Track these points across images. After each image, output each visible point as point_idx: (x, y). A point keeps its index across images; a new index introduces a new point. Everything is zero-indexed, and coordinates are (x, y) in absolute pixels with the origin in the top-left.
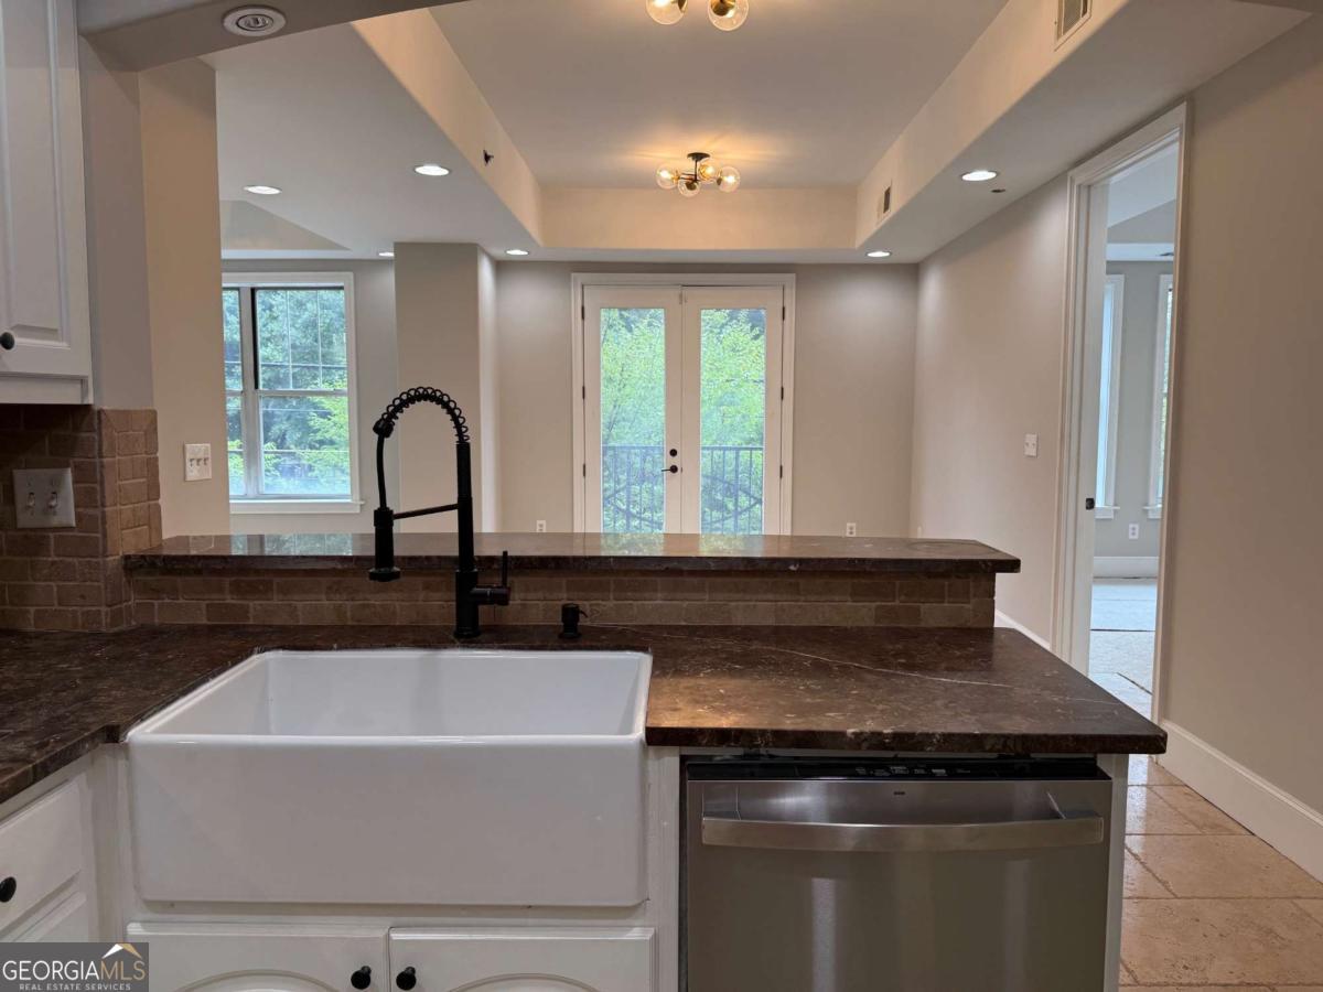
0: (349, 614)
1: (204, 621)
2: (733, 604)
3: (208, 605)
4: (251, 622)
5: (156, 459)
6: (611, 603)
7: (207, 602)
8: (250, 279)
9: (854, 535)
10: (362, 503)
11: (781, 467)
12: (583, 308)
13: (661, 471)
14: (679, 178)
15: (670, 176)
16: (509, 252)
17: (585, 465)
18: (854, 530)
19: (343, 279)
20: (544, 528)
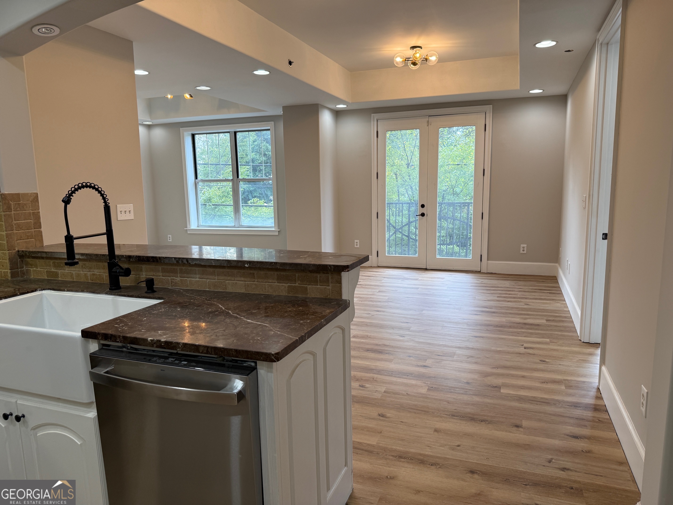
0: (89, 278)
1: (46, 278)
2: (227, 281)
3: (46, 271)
4: (60, 279)
5: (39, 212)
6: (178, 279)
8: (233, 128)
9: (525, 252)
10: (279, 230)
11: (482, 213)
12: (377, 132)
13: (416, 215)
14: (405, 60)
15: (401, 60)
16: (337, 106)
17: (378, 213)
18: (525, 249)
19: (270, 125)
20: (358, 244)
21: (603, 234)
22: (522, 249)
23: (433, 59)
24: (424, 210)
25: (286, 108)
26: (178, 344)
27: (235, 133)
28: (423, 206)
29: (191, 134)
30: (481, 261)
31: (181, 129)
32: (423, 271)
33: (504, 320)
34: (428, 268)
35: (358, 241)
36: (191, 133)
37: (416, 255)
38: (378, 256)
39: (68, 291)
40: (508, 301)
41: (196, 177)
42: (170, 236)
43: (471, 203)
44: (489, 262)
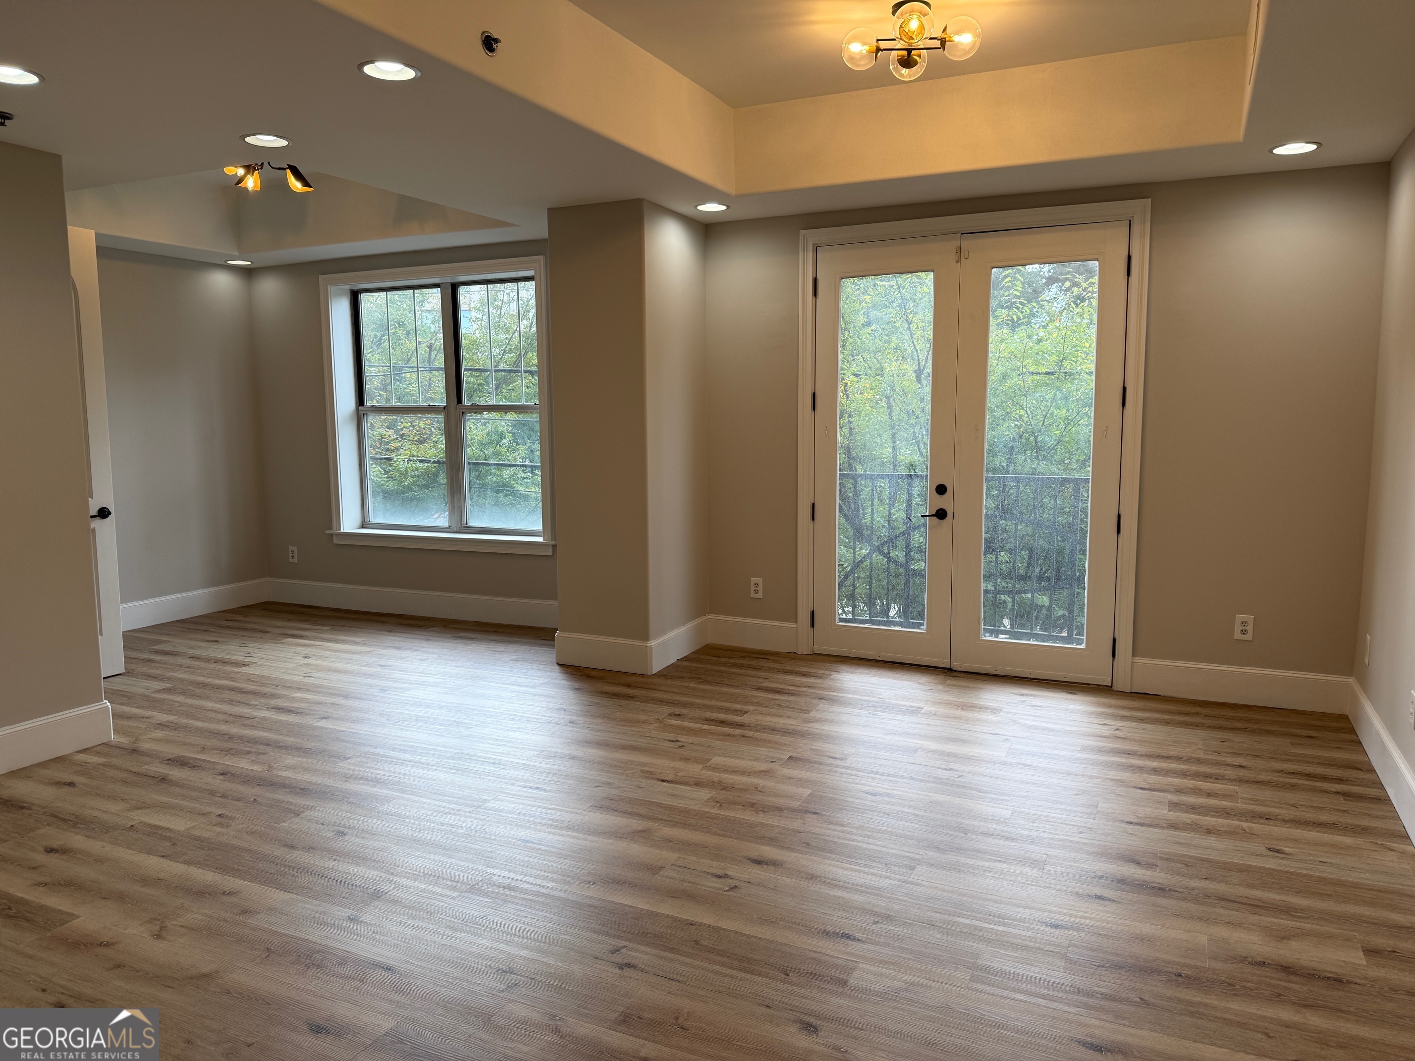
9: (1249, 637)
10: (553, 543)
11: (1119, 516)
12: (815, 281)
13: (922, 516)
14: (878, 50)
15: (864, 49)
16: (701, 208)
17: (813, 504)
18: (1250, 628)
19: (534, 265)
20: (760, 589)
22: (1238, 628)
23: (964, 38)
24: (943, 502)
25: (556, 214)
27: (454, 288)
28: (941, 490)
29: (349, 293)
30: (1114, 655)
31: (321, 277)
32: (941, 678)
34: (956, 666)
35: (758, 582)
36: (348, 287)
37: (922, 627)
38: (813, 625)
41: (361, 401)
42: (295, 549)
43: (1087, 481)
44: (1138, 660)
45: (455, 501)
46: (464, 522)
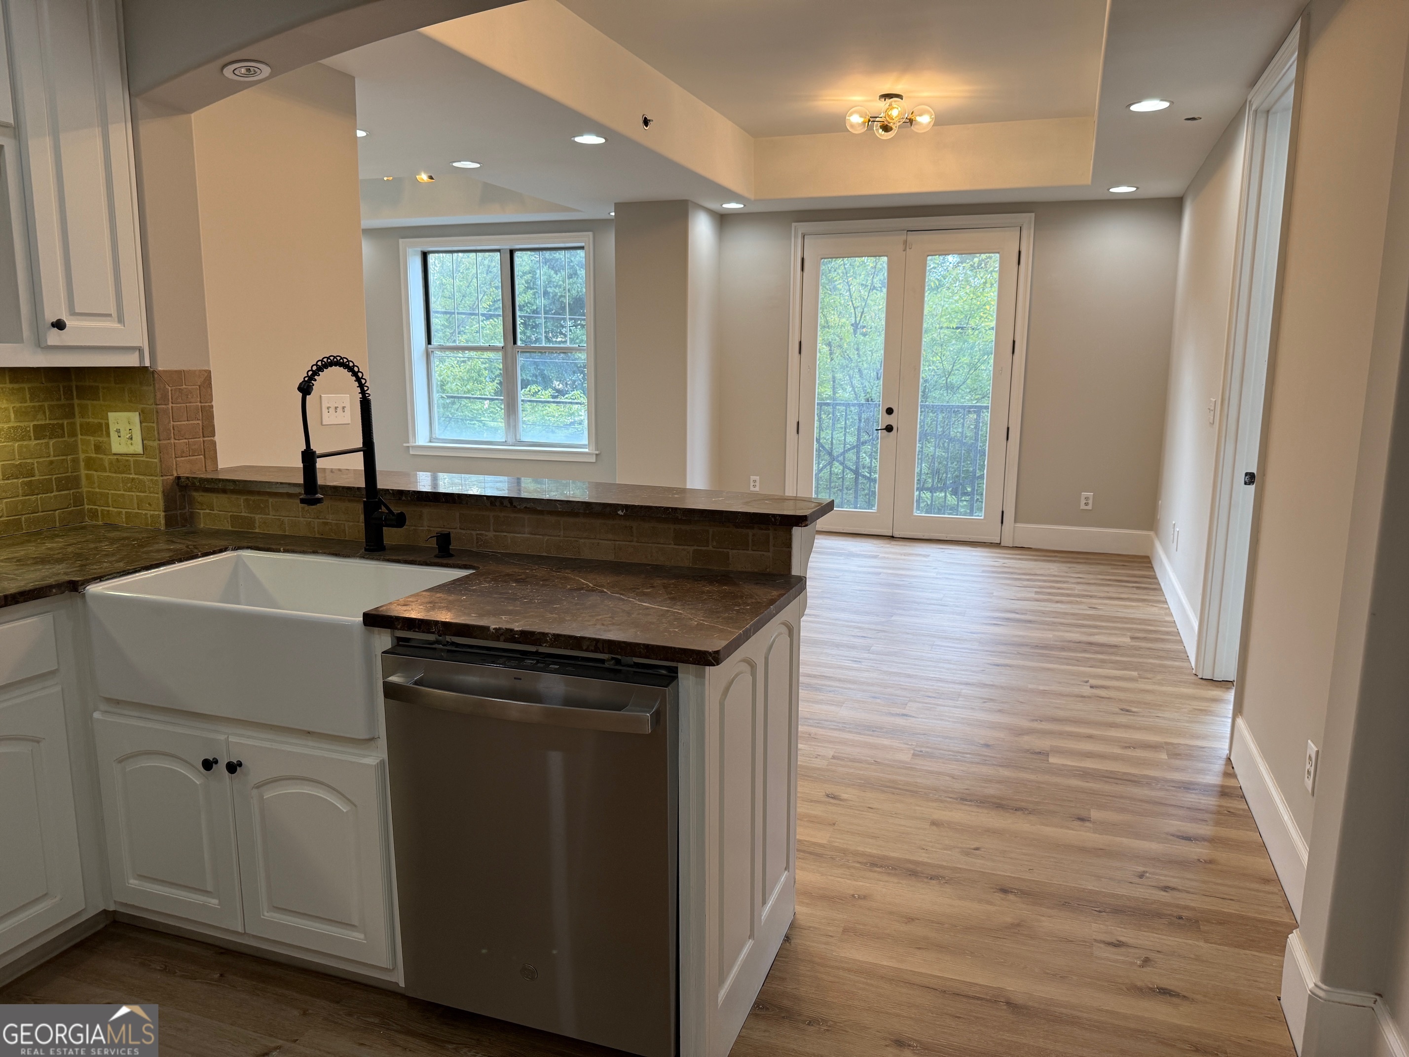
0: (316, 529)
1: (230, 528)
2: (582, 541)
3: (231, 516)
4: (257, 531)
5: (212, 407)
6: (491, 534)
7: (231, 514)
8: (508, 241)
9: (1090, 507)
10: (597, 452)
11: (1008, 429)
12: (803, 260)
13: (876, 430)
14: (869, 121)
15: (861, 120)
16: (725, 206)
17: (798, 422)
18: (1090, 502)
19: (585, 238)
20: (757, 484)
21: (1247, 474)
22: (1083, 501)
23: (924, 120)
24: (891, 420)
25: (620, 207)
26: (545, 635)
27: (512, 252)
28: (890, 411)
29: (420, 253)
30: (1002, 522)
31: (401, 241)
32: (888, 541)
33: (1051, 636)
34: (896, 534)
35: (757, 478)
36: (420, 249)
37: (873, 508)
39: (286, 551)
40: (1057, 602)
41: (429, 341)
43: (987, 408)
44: (1018, 525)
45: (511, 419)
46: (518, 438)
